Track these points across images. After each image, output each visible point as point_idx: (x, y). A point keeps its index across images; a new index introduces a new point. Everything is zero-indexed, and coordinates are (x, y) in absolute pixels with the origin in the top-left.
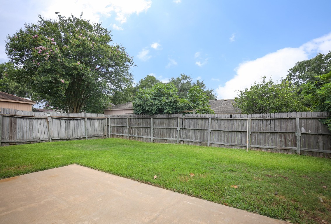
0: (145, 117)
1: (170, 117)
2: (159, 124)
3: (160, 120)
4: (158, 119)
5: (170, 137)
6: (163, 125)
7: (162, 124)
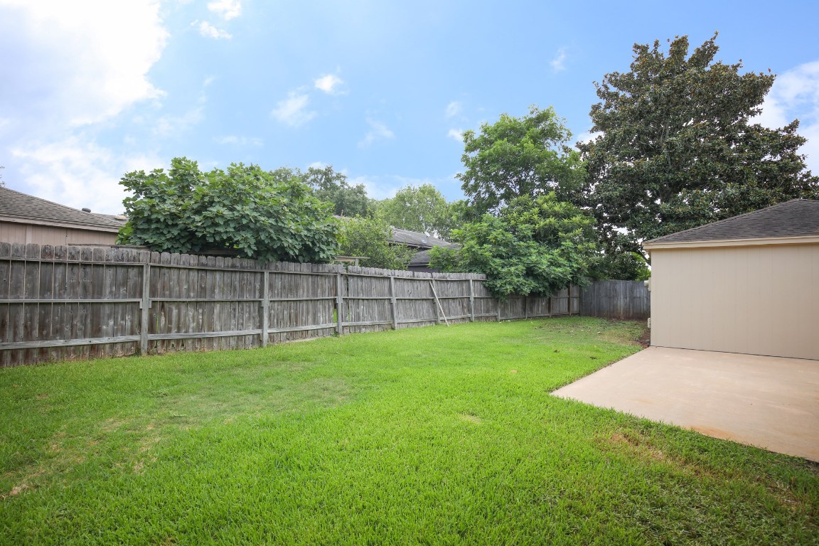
0: (233, 266)
1: (315, 270)
2: (285, 288)
3: (287, 278)
4: (282, 273)
5: (315, 322)
6: (297, 292)
7: (293, 289)
